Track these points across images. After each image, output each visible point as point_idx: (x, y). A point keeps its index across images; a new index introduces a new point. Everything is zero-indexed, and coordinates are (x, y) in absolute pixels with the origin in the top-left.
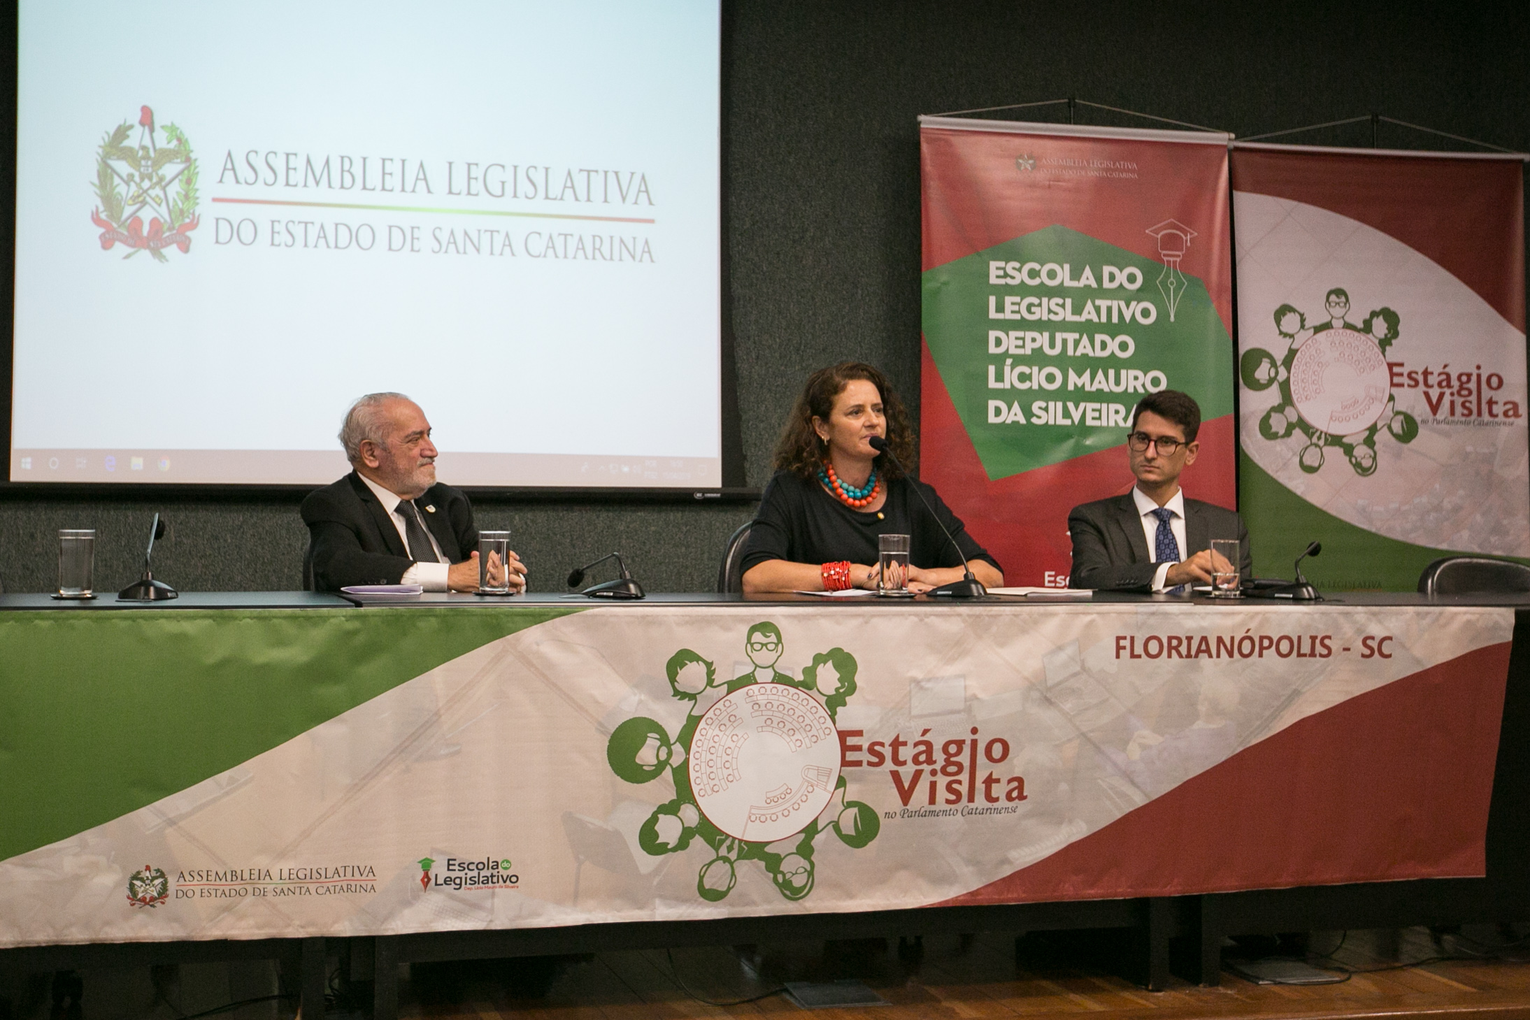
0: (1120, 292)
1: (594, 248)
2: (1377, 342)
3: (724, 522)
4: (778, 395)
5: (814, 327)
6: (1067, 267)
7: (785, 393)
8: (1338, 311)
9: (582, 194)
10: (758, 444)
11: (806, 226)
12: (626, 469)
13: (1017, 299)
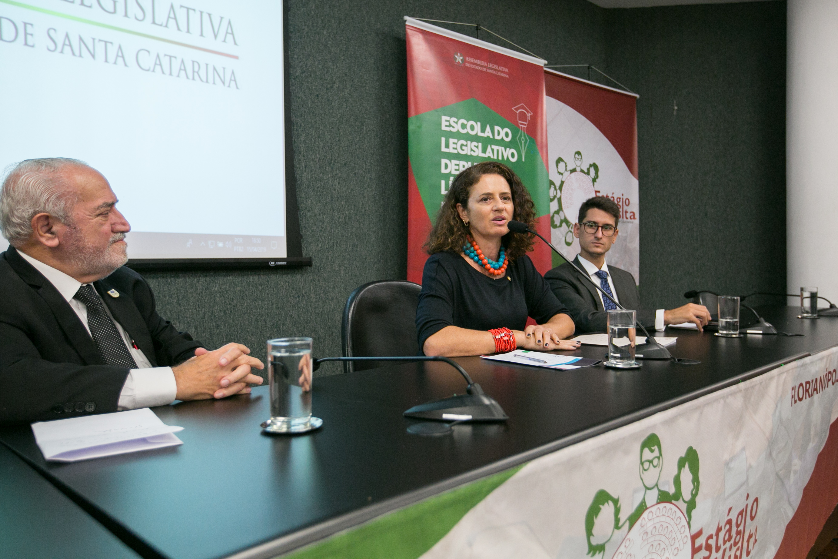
0: (501, 143)
1: (194, 71)
2: (591, 179)
3: (286, 282)
4: (318, 194)
5: (339, 149)
6: (479, 124)
7: (322, 192)
8: (578, 163)
9: (183, 27)
10: (307, 227)
11: (334, 79)
12: (221, 245)
13: (456, 141)
